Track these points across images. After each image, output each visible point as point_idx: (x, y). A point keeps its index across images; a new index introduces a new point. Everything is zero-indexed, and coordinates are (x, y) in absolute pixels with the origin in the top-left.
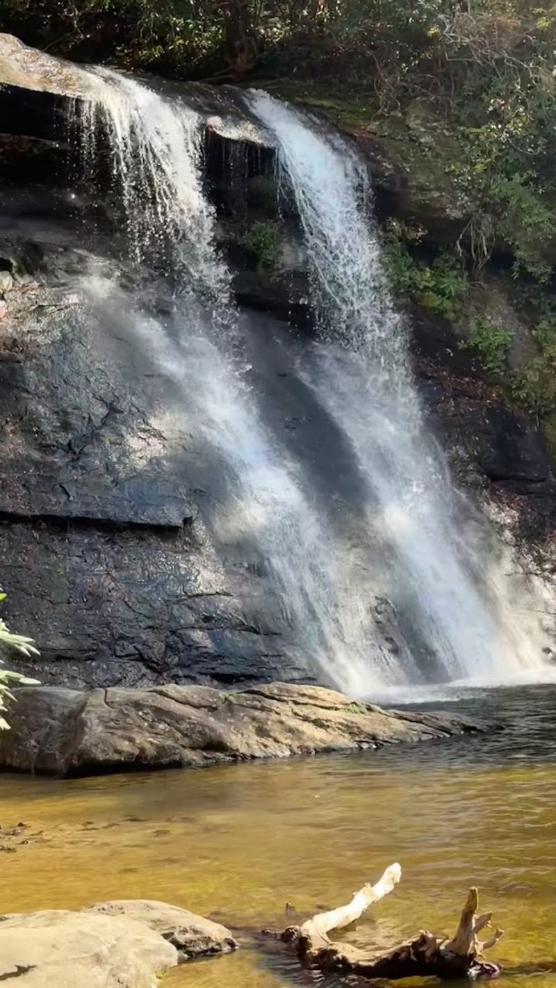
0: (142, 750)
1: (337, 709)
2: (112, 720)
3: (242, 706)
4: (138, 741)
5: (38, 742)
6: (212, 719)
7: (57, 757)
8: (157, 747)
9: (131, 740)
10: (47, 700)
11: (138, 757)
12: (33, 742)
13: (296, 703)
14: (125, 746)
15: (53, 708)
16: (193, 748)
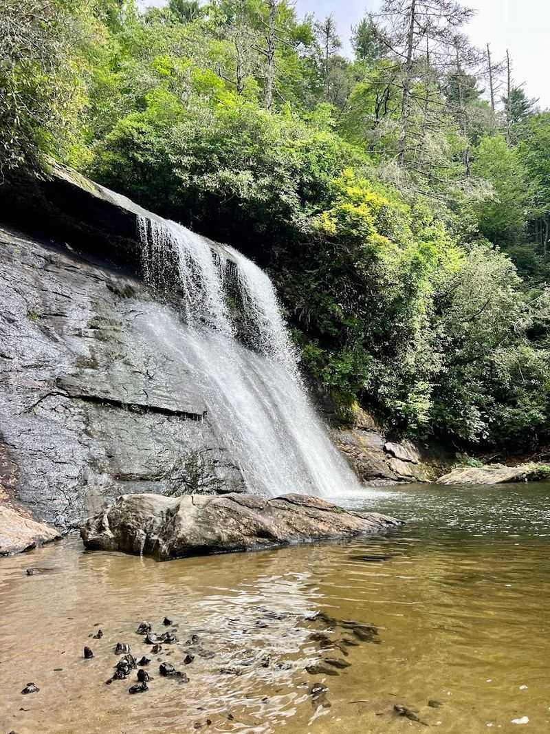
0: (219, 538)
1: (327, 510)
2: (199, 517)
3: (276, 508)
4: (217, 532)
5: (145, 531)
6: (260, 516)
7: (160, 543)
8: (229, 535)
9: (213, 531)
10: (149, 501)
11: (216, 542)
12: (142, 531)
13: (306, 506)
14: (209, 535)
15: (155, 508)
16: (250, 535)
